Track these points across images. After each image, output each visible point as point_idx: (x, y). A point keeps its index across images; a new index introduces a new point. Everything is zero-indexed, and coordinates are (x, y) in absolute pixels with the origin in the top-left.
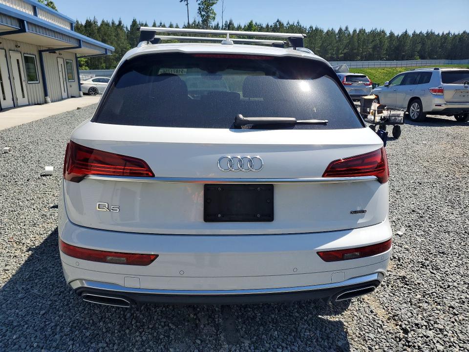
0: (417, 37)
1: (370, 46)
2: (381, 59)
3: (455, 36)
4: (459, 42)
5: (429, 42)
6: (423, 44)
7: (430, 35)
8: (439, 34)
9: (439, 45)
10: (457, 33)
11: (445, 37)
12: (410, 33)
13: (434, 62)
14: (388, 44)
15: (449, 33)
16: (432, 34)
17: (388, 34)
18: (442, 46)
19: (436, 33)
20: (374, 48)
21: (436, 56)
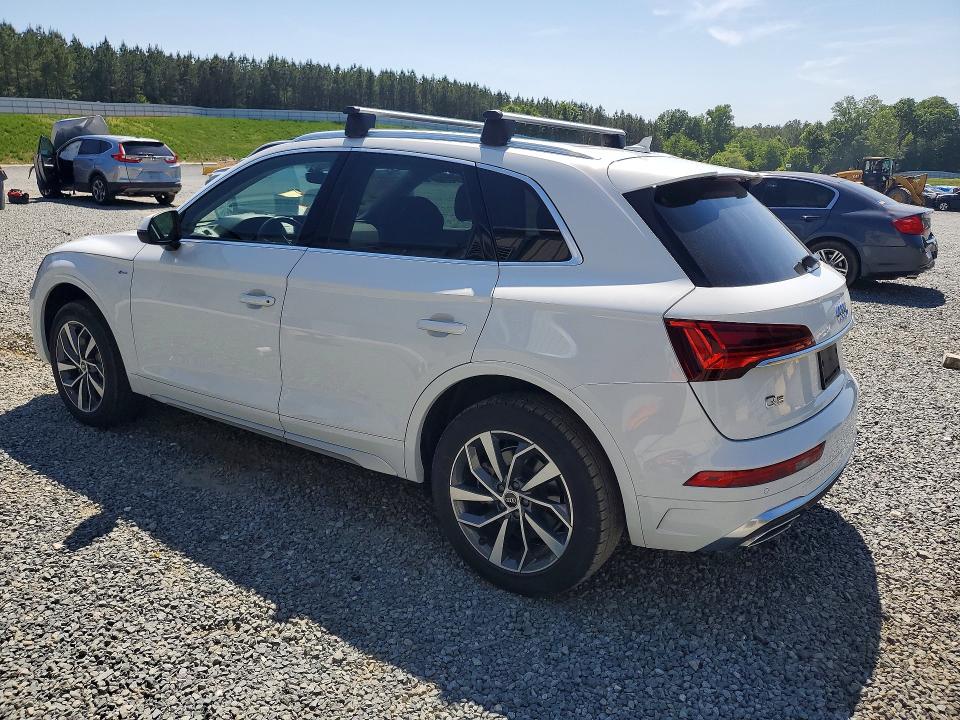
0: (130, 56)
1: (36, 65)
2: (67, 96)
3: (202, 64)
4: (211, 74)
5: (159, 70)
6: (148, 73)
7: (155, 56)
8: (171, 55)
9: (178, 77)
10: (203, 58)
11: (184, 63)
12: (116, 46)
13: (176, 110)
14: (73, 64)
15: (190, 57)
16: (160, 53)
17: (69, 42)
18: (182, 80)
19: (167, 54)
20: (46, 69)
21: (176, 99)
